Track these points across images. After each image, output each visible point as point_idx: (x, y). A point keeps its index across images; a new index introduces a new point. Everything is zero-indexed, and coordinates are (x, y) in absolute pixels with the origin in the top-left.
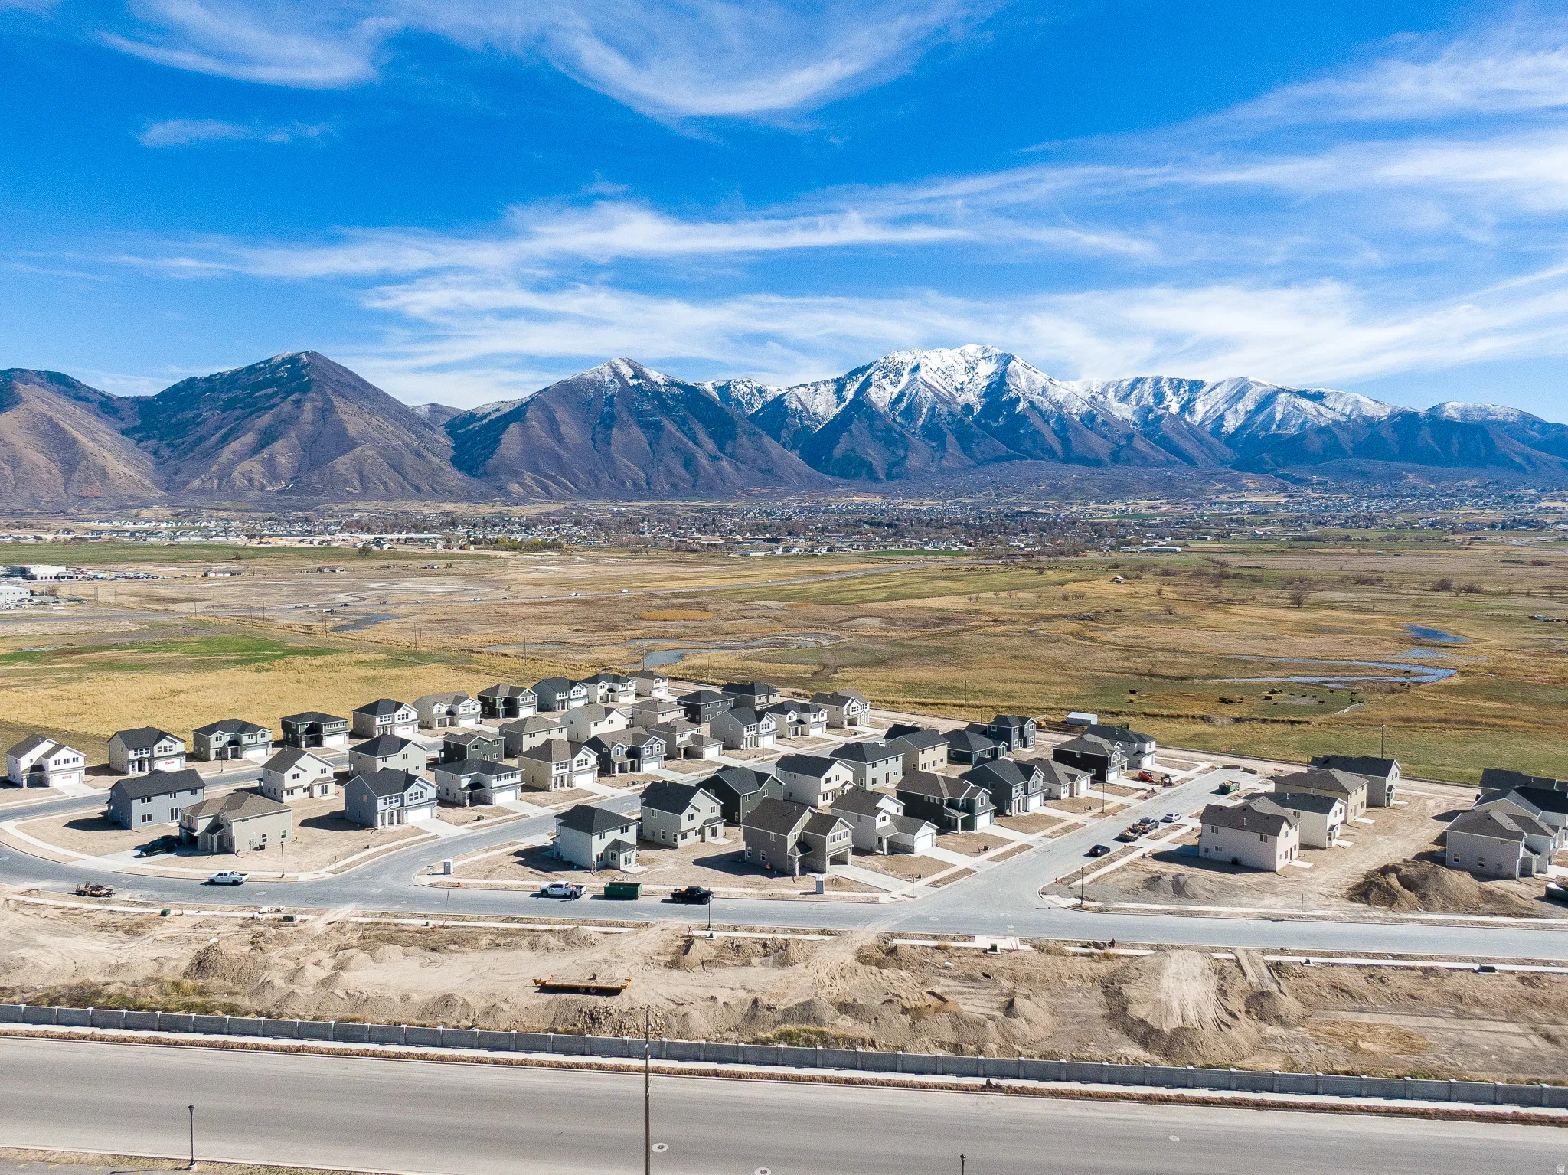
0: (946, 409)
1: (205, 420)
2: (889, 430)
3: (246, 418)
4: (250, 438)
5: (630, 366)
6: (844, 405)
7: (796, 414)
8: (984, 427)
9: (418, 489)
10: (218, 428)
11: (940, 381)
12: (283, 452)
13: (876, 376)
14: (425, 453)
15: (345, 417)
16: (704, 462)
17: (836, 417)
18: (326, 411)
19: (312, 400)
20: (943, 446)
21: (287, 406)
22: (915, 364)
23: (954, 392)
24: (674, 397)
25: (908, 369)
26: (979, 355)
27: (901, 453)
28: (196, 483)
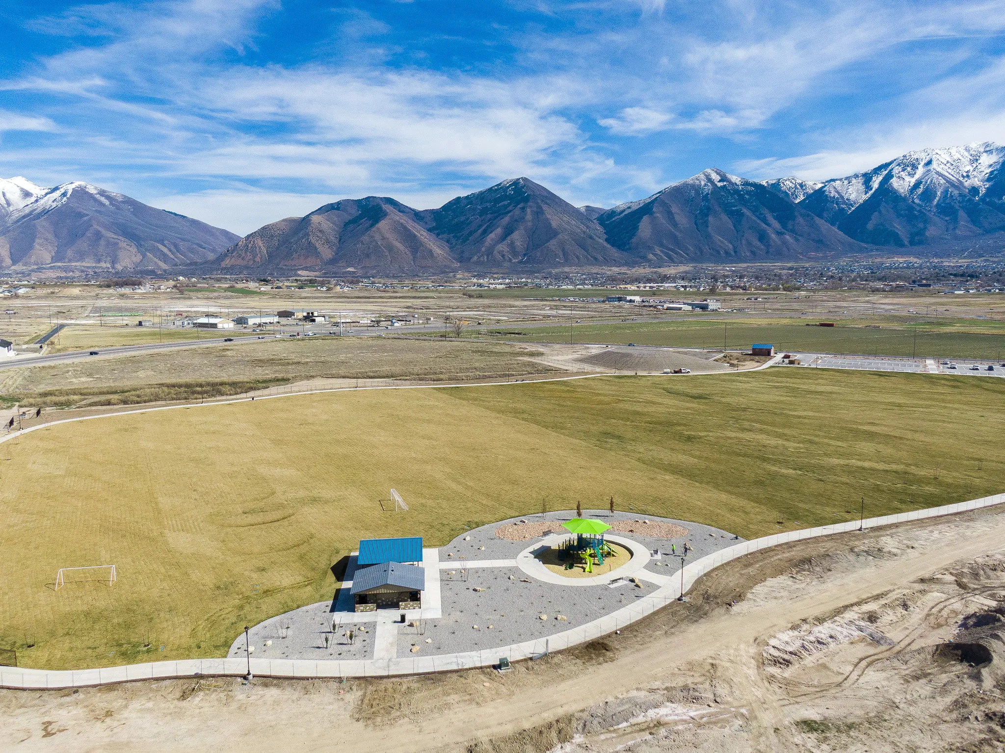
0: (958, 192)
1: (471, 222)
2: (911, 208)
3: (495, 219)
4: (499, 231)
5: (718, 174)
6: (871, 192)
7: (834, 200)
8: (990, 204)
9: (596, 259)
10: (480, 226)
11: (950, 171)
12: (518, 238)
13: (897, 170)
14: (595, 237)
15: (549, 217)
16: (773, 236)
17: (866, 202)
18: (539, 212)
19: (531, 207)
20: (955, 220)
21: (517, 211)
22: (928, 159)
23: (961, 179)
24: (748, 193)
25: (922, 163)
26: (982, 150)
27: (921, 225)
28: (475, 258)
